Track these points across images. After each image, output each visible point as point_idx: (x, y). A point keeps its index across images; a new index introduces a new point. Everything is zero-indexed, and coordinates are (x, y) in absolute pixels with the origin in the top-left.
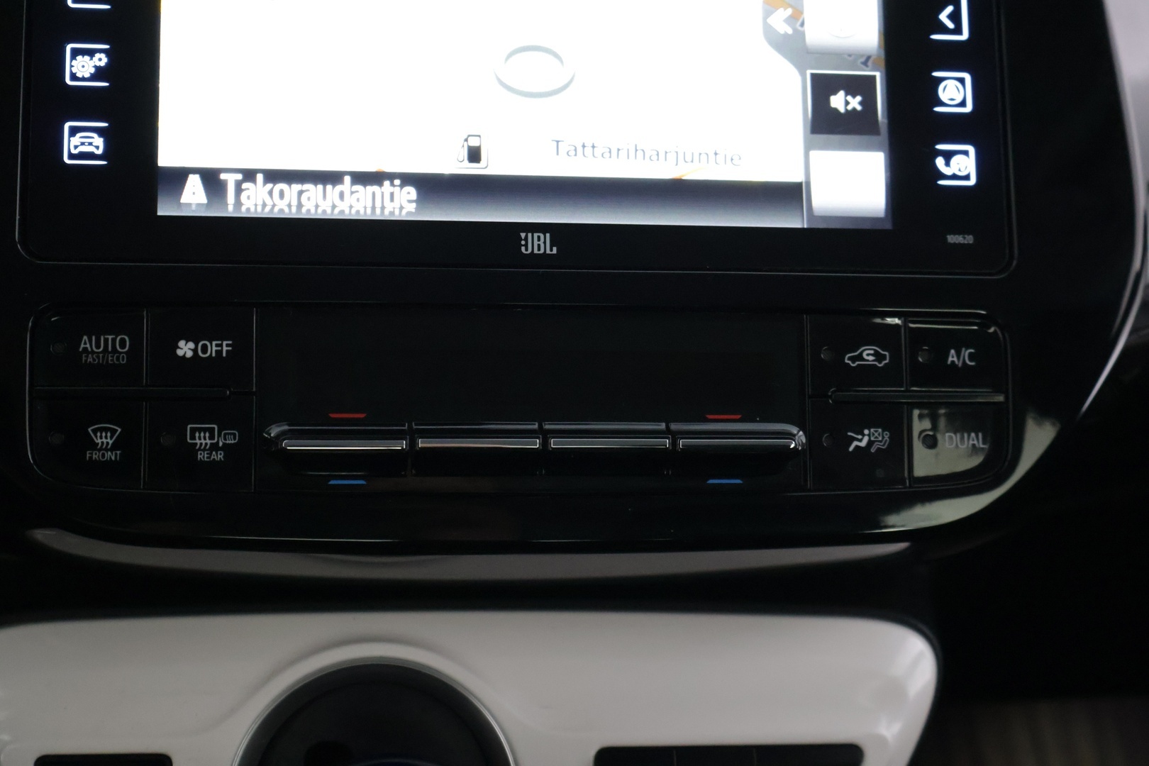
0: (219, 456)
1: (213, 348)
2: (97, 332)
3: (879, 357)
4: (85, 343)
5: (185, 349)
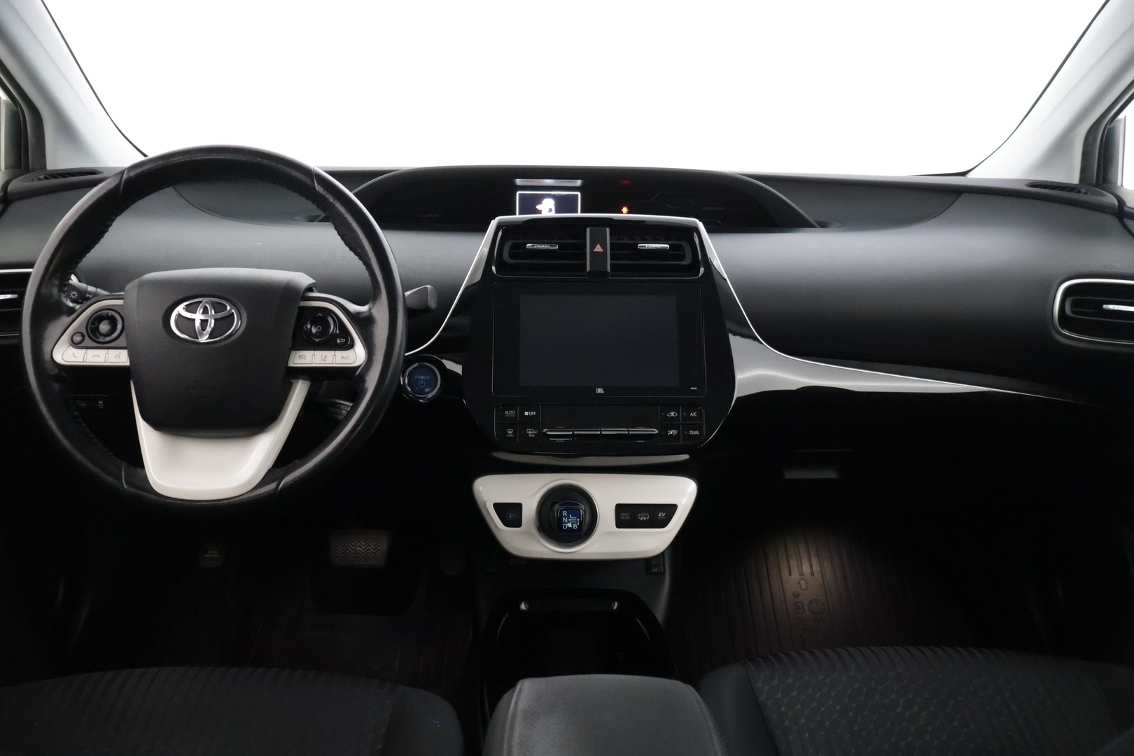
0: (533, 436)
1: (532, 413)
3: (675, 414)
4: (506, 413)
5: (526, 413)
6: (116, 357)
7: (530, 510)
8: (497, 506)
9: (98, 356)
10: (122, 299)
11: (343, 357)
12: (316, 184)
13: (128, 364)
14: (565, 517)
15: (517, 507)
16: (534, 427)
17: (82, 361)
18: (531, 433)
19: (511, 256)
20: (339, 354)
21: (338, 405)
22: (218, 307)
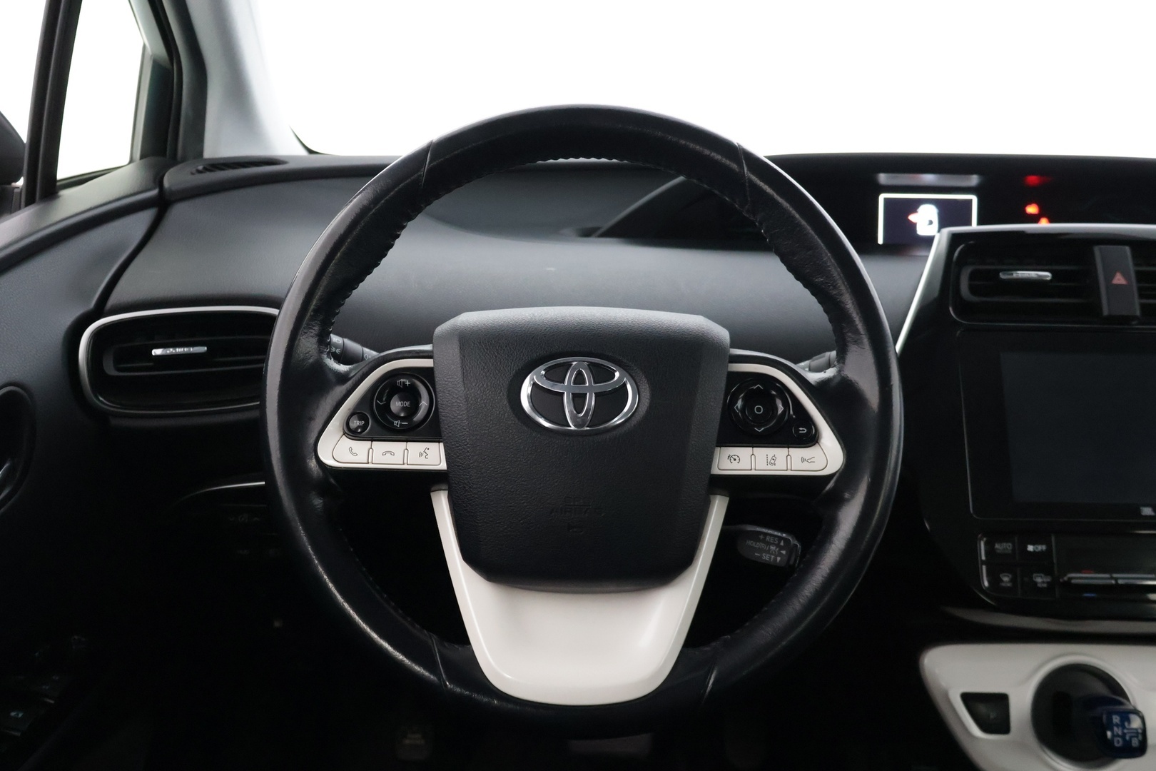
0: (1045, 585)
1: (1040, 548)
2: (1000, 541)
4: (997, 546)
5: (1030, 548)
6: (421, 455)
7: (1021, 704)
8: (968, 699)
9: (392, 454)
10: (430, 357)
11: (803, 460)
12: (746, 169)
13: (443, 466)
14: (1117, 725)
15: (1001, 700)
16: (1047, 571)
17: (366, 462)
18: (1040, 580)
19: (973, 289)
20: (797, 453)
21: (762, 537)
22: (602, 374)
